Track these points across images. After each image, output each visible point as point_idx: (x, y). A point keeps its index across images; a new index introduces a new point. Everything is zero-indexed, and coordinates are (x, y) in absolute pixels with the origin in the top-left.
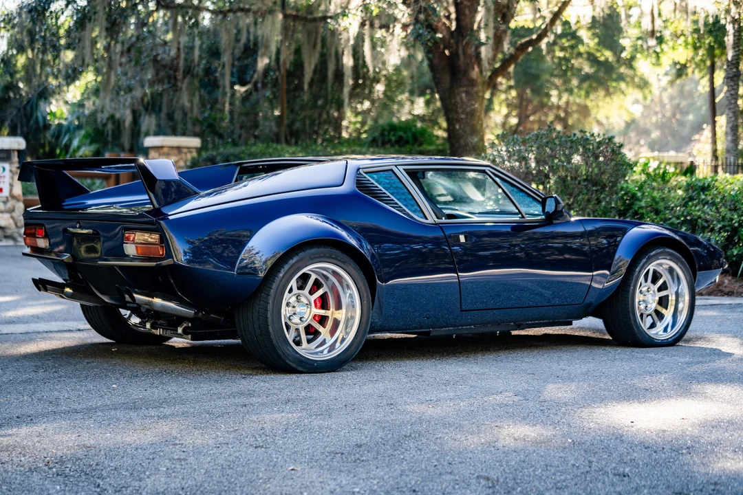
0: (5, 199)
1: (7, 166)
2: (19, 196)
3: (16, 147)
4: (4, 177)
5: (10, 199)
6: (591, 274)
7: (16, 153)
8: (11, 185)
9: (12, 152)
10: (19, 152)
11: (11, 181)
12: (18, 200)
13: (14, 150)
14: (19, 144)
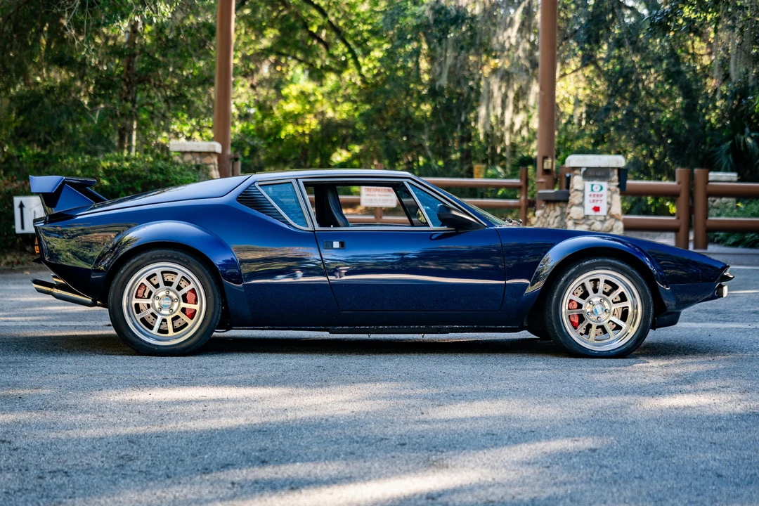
0: (602, 218)
1: (605, 184)
2: (618, 215)
3: (614, 165)
4: (602, 195)
5: (608, 217)
6: (503, 282)
7: (616, 172)
8: (609, 204)
9: (610, 169)
10: (619, 170)
11: (609, 200)
12: (617, 220)
13: (613, 168)
14: (618, 162)
